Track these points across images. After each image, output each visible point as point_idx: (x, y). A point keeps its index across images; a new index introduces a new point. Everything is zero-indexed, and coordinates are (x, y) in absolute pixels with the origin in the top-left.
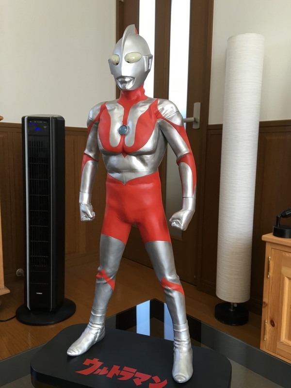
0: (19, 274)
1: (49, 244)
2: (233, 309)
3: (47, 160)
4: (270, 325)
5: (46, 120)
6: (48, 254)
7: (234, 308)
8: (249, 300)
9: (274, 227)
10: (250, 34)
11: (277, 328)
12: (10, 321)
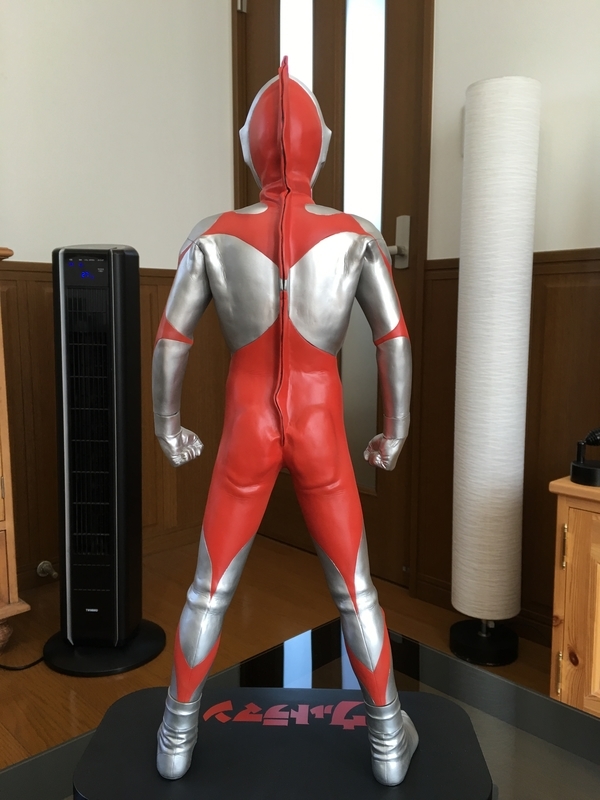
0: (43, 571)
1: (111, 508)
2: (487, 634)
3: (106, 337)
4: (568, 662)
5: (102, 256)
6: (110, 528)
7: (488, 630)
8: (519, 615)
9: (572, 464)
10: (513, 78)
11: (584, 667)
12: (32, 668)
